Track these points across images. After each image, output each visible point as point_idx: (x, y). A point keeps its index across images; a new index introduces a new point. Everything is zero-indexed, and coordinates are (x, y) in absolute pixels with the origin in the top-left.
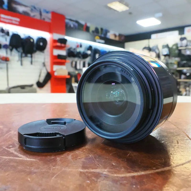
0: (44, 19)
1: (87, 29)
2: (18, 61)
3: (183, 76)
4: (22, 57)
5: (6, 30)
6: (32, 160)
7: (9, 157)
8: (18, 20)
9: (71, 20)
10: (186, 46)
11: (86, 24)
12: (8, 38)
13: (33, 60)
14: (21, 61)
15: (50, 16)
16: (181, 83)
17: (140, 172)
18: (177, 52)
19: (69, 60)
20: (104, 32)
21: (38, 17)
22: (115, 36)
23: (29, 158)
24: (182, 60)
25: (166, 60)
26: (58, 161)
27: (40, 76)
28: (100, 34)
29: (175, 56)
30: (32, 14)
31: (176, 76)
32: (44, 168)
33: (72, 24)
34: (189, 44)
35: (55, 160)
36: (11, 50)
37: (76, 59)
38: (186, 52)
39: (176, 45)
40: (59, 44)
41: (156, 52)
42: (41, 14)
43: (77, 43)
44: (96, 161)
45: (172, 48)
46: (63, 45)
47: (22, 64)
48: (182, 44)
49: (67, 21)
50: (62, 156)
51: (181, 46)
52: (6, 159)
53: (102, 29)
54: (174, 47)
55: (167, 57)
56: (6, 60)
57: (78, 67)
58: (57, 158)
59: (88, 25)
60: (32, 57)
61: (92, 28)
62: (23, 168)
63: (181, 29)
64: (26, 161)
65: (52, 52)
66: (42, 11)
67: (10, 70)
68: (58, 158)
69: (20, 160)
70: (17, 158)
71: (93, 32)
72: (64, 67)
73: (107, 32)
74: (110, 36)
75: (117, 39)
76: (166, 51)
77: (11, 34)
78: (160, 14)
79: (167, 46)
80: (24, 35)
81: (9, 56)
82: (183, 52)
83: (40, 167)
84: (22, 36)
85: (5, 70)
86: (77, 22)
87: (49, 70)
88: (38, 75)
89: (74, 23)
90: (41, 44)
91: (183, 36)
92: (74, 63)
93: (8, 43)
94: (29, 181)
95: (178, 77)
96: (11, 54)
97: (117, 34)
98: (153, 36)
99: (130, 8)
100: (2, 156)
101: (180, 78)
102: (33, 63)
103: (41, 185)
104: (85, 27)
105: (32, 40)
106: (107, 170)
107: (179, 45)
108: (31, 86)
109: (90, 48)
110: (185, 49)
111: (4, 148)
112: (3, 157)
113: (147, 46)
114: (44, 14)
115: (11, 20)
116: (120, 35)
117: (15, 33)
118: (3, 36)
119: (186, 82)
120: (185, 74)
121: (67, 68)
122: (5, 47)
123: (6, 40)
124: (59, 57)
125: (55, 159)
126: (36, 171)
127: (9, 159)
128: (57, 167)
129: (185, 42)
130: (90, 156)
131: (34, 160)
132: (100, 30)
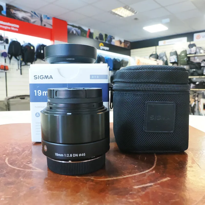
0: (45, 25)
1: (91, 35)
2: (17, 70)
3: (192, 85)
4: (21, 65)
9: (73, 26)
10: (196, 53)
11: (89, 30)
12: (7, 46)
15: (51, 22)
18: (186, 59)
20: (109, 39)
21: (38, 23)
22: (121, 42)
23: (43, 170)
24: (191, 68)
28: (104, 41)
30: (32, 20)
33: (74, 30)
34: (197, 50)
36: (10, 59)
38: (194, 59)
39: (185, 51)
45: (180, 55)
48: (191, 51)
49: (69, 27)
51: (190, 54)
52: (29, 171)
53: (106, 35)
54: (183, 55)
56: (5, 69)
59: (92, 31)
61: (96, 35)
63: (190, 35)
64: (42, 172)
70: (36, 171)
71: (97, 38)
73: (111, 38)
74: (115, 42)
75: (122, 45)
77: (10, 41)
78: (168, 20)
79: (176, 53)
82: (192, 59)
86: (79, 28)
89: (77, 29)
90: (42, 52)
91: (192, 43)
93: (6, 51)
97: (122, 40)
98: (161, 43)
99: (135, 13)
100: (25, 169)
104: (88, 34)
105: (32, 48)
107: (188, 53)
110: (195, 56)
111: (25, 164)
113: (154, 53)
114: (44, 20)
116: (125, 42)
118: (1, 44)
122: (4, 55)
123: (5, 48)
129: (194, 49)
132: (104, 36)
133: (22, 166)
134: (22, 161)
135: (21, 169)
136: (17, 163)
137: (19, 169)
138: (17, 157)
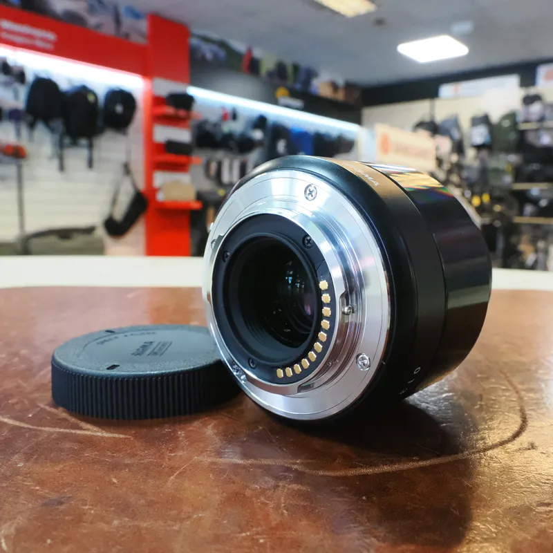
0: (127, 36)
1: (253, 67)
2: (50, 158)
3: (529, 209)
4: (61, 146)
5: (15, 66)
6: (116, 435)
7: (58, 430)
8: (51, 36)
9: (206, 39)
10: (542, 119)
11: (250, 51)
12: (23, 92)
13: (96, 154)
14: (61, 159)
15: (144, 25)
16: (523, 228)
17: (381, 466)
18: (513, 136)
19: (199, 158)
20: (302, 77)
21: (109, 29)
22: (335, 87)
23: (107, 431)
24: (527, 161)
25: (482, 161)
26: (181, 438)
27: (114, 202)
28: (290, 83)
29: (508, 150)
30: (92, 21)
31: (510, 207)
32: (147, 456)
33: (208, 51)
34: (548, 113)
35: (173, 438)
36: (32, 126)
37: (220, 154)
38: (539, 138)
39: (512, 116)
40: (170, 110)
41: (451, 138)
42: (118, 21)
43: (223, 108)
44: (274, 441)
45: (499, 126)
46: (182, 113)
47: (62, 168)
48: (528, 113)
49: (194, 41)
50: (191, 428)
51: (526, 121)
52: (52, 434)
53: (296, 68)
54: (507, 124)
55: (484, 153)
56: (16, 154)
57: (226, 178)
58: (177, 431)
59: (257, 53)
60: (90, 146)
61: (268, 64)
62: (96, 455)
63: (526, 72)
64: (102, 437)
65: (149, 134)
66: (122, 10)
67: (27, 185)
68: (181, 433)
69: (86, 436)
70: (78, 432)
71: (270, 74)
72: (184, 178)
73: (311, 74)
74: (321, 86)
75: (340, 96)
76: (480, 135)
77: (30, 78)
79: (485, 120)
80: (70, 81)
81: (24, 143)
82: (531, 138)
83: (139, 452)
84: (64, 86)
85: (14, 184)
86: (223, 45)
87: (142, 186)
88: (109, 198)
89: (215, 48)
90: (119, 109)
91: (532, 91)
92: (213, 166)
93: (21, 104)
94: (114, 483)
95: (515, 211)
96: (31, 138)
97: (341, 82)
98: (446, 90)
99: (379, 6)
100: (41, 426)
101: (521, 213)
102: (95, 164)
103: (144, 494)
105: (91, 98)
106: (302, 461)
107: (520, 118)
108: (89, 230)
109: (261, 122)
110: (537, 130)
111: (42, 405)
112: (43, 429)
113: (427, 119)
114: (127, 21)
115: (31, 37)
116: (349, 87)
117: (43, 75)
118: (7, 84)
119: (537, 227)
120: (535, 202)
121: (193, 180)
122: (14, 115)
123: (16, 96)
124: (172, 147)
125: (174, 435)
126: (127, 461)
127: (59, 433)
128: (180, 453)
129: (536, 108)
130: (261, 428)
131: (121, 436)
132: (290, 70)
133: (30, 416)
134: (36, 395)
135: (23, 425)
136: (17, 403)
137: (17, 423)
138: (20, 381)
